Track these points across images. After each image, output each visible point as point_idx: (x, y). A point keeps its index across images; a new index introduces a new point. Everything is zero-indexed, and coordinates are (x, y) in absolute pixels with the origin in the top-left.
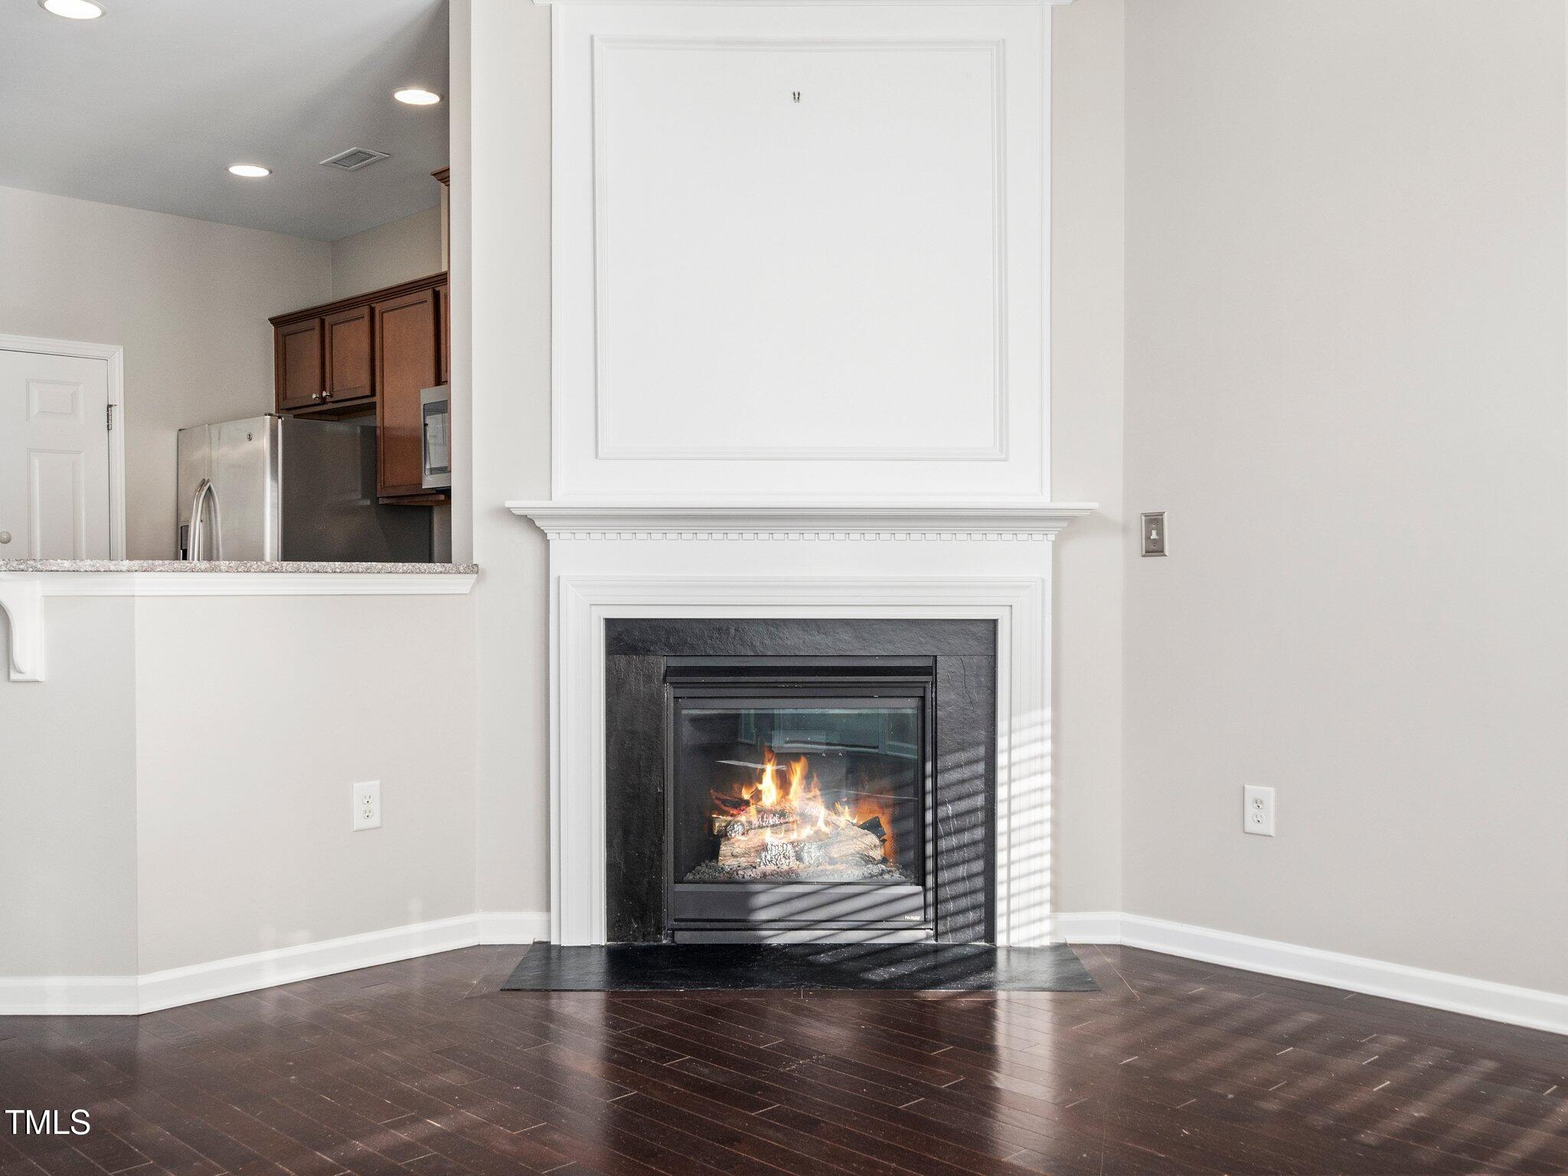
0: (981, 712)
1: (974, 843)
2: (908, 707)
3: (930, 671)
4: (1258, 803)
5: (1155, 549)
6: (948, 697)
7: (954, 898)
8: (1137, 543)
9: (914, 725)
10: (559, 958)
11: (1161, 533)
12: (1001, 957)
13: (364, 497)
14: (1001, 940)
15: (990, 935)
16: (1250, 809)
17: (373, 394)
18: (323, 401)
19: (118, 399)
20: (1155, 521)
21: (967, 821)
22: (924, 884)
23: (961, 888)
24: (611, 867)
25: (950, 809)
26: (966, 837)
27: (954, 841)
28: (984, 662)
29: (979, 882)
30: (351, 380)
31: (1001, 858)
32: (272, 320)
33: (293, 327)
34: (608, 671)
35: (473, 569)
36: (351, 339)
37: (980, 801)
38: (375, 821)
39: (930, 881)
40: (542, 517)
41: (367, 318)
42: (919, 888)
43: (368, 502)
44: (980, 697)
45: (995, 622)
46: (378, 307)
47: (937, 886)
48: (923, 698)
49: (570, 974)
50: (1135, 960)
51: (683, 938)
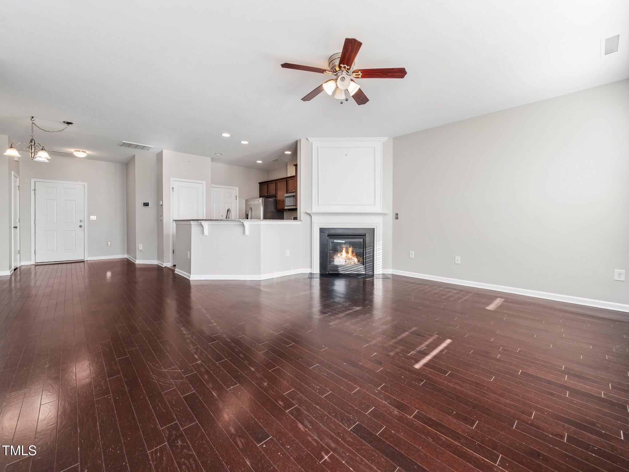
0: (372, 241)
1: (371, 260)
2: (362, 240)
3: (365, 235)
4: (412, 254)
5: (397, 218)
6: (367, 239)
7: (368, 268)
8: (395, 218)
9: (362, 243)
10: (313, 275)
11: (398, 216)
12: (375, 275)
13: (275, 210)
14: (375, 273)
15: (373, 272)
16: (411, 255)
17: (276, 194)
18: (268, 195)
19: (238, 195)
20: (397, 214)
21: (370, 257)
22: (364, 265)
23: (369, 266)
24: (320, 263)
25: (368, 255)
26: (370, 259)
27: (368, 260)
28: (373, 234)
29: (372, 265)
30: (273, 192)
31: (375, 262)
32: (259, 183)
33: (262, 184)
34: (320, 235)
35: (301, 221)
36: (272, 186)
37: (372, 254)
38: (289, 255)
39: (365, 265)
40: (311, 214)
41: (275, 183)
42: (363, 266)
43: (275, 211)
44: (372, 239)
45: (374, 228)
46: (277, 182)
47: (366, 266)
48: (364, 239)
49: (315, 276)
50: (394, 276)
51: (330, 272)
